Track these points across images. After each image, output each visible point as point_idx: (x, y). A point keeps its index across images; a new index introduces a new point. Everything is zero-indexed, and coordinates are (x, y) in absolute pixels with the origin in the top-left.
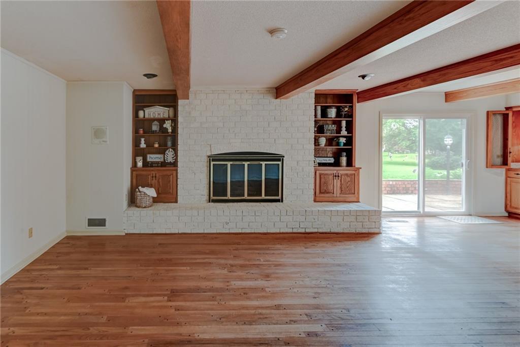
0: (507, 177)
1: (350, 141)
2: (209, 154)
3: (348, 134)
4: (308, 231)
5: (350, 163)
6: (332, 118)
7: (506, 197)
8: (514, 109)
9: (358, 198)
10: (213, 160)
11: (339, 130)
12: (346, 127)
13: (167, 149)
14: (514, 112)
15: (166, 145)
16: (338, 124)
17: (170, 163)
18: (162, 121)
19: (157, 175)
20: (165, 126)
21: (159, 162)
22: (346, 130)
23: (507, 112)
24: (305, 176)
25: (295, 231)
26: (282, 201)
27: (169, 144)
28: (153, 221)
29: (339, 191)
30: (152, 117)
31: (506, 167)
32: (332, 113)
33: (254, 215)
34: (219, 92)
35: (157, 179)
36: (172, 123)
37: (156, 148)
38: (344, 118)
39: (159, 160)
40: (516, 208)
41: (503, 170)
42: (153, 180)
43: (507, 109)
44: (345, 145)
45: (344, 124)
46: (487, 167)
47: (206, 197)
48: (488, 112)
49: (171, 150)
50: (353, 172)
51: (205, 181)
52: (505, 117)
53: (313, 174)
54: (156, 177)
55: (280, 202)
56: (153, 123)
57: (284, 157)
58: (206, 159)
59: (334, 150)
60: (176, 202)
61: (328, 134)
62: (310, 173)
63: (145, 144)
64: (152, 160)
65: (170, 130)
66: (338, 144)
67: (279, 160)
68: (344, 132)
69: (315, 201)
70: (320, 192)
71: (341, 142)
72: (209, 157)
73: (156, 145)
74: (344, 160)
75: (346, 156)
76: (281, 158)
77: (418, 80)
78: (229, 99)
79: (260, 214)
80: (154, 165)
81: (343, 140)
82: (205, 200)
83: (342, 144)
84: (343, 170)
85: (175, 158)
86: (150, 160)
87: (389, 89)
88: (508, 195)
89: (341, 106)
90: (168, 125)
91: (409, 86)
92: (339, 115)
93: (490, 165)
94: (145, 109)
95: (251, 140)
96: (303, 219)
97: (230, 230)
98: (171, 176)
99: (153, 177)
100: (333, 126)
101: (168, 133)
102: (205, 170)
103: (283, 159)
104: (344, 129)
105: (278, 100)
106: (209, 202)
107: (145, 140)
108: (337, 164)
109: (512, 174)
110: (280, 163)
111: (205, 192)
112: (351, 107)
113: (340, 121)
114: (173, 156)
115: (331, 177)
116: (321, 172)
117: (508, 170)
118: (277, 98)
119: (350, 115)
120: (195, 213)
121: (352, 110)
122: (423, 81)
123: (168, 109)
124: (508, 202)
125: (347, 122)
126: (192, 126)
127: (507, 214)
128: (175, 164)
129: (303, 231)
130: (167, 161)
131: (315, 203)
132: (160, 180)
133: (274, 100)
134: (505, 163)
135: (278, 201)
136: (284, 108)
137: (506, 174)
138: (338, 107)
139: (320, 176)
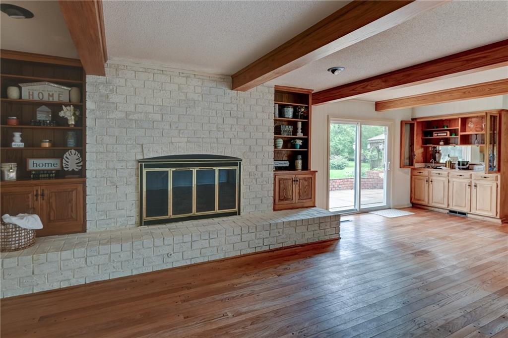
0: (412, 175)
1: (306, 143)
2: (140, 157)
3: (304, 136)
4: (272, 247)
5: (305, 166)
6: (289, 118)
7: (411, 191)
8: (418, 120)
9: (314, 202)
10: (146, 166)
11: (295, 132)
12: (301, 129)
13: (67, 150)
14: (418, 122)
15: (65, 144)
16: (294, 124)
17: (73, 172)
18: (56, 107)
19: (46, 192)
20: (61, 114)
21: (51, 170)
22: (302, 132)
23: (413, 122)
24: (265, 183)
25: (258, 250)
26: (239, 214)
27: (71, 142)
28: (33, 273)
29: (297, 197)
30: (36, 98)
31: (412, 167)
32: (289, 113)
33: (208, 238)
34: (156, 71)
35: (45, 198)
36: (75, 110)
37: (46, 149)
38: (301, 119)
39: (53, 168)
41: (408, 170)
42: (37, 200)
43: (413, 119)
44: (301, 147)
45: (300, 125)
46: (400, 167)
47: (135, 219)
48: (402, 122)
49: (73, 151)
50: (311, 176)
51: (133, 198)
52: (412, 126)
53: (273, 179)
54: (43, 195)
55: (236, 215)
56: (38, 109)
57: (241, 160)
58: (132, 165)
59: (289, 152)
60: (84, 230)
61: (285, 136)
62: (270, 179)
63: (22, 141)
64: (38, 168)
65: (72, 122)
66: (294, 146)
67: (236, 165)
68: (300, 134)
69: (274, 210)
70: (280, 200)
71: (297, 144)
72: (139, 162)
73: (47, 145)
74: (299, 163)
75: (302, 159)
76: (239, 162)
77: (379, 81)
78: (170, 83)
79: (216, 236)
80: (40, 176)
81: (299, 142)
82: (134, 222)
83: (298, 147)
84: (299, 174)
85: (81, 164)
86: (35, 168)
87: (346, 90)
88: (413, 190)
89: (297, 106)
90: (68, 113)
91: (369, 87)
92: (295, 115)
93: (402, 166)
94: (20, 85)
95: (201, 140)
96: (266, 234)
97: (174, 264)
98: (74, 192)
99: (37, 195)
100: (290, 127)
101: (69, 125)
102: (134, 180)
103: (240, 163)
104: (300, 130)
105: (234, 92)
106: (141, 225)
107: (21, 136)
108: (292, 167)
109: (416, 173)
110: (237, 168)
111: (134, 212)
112: (307, 108)
113: (296, 122)
114: (78, 161)
115: (290, 182)
116: (281, 177)
117: (413, 170)
118: (232, 89)
119: (306, 116)
120: (116, 247)
121: (308, 111)
122: (385, 81)
123: (70, 89)
124: (413, 195)
125: (303, 123)
126: (111, 117)
127: (411, 205)
128: (81, 173)
129: (267, 248)
130: (66, 169)
131: (275, 212)
132: (53, 200)
133: (229, 91)
134: (411, 163)
135: (234, 214)
136: (242, 102)
137: (411, 172)
138: (295, 108)
139: (280, 181)
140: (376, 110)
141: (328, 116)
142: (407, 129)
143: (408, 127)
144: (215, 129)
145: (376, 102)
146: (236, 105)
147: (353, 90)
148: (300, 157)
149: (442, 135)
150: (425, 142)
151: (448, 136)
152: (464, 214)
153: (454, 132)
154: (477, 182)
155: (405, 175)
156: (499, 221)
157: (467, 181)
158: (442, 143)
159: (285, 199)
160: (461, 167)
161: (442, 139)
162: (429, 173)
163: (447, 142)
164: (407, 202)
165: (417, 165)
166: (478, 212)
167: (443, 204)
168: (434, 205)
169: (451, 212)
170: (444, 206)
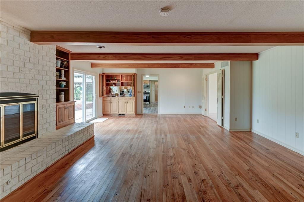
0: (103, 101)
1: (68, 84)
3: (66, 79)
4: (70, 151)
6: (58, 67)
8: (106, 74)
9: (75, 120)
11: (61, 76)
12: (64, 75)
16: (60, 71)
22: (64, 77)
23: (103, 75)
24: (51, 111)
25: (63, 155)
26: (37, 137)
29: (67, 118)
31: (103, 96)
32: (59, 63)
38: (64, 68)
40: (107, 112)
41: (102, 98)
43: (103, 73)
44: (65, 86)
45: (63, 72)
46: (100, 97)
48: (100, 74)
52: (103, 76)
53: (56, 108)
57: (38, 96)
62: (54, 108)
66: (60, 86)
67: (35, 100)
68: (64, 78)
69: (57, 129)
70: (59, 121)
71: (62, 85)
74: (62, 97)
76: (37, 98)
81: (64, 84)
83: (63, 86)
84: (69, 104)
88: (104, 108)
92: (61, 67)
95: (6, 80)
96: (67, 143)
100: (58, 73)
103: (38, 98)
104: (63, 76)
109: (105, 99)
110: (35, 102)
112: (68, 62)
113: (62, 70)
115: (64, 109)
116: (59, 106)
117: (103, 98)
119: (68, 67)
121: (69, 64)
124: (104, 111)
125: (65, 71)
129: (67, 153)
131: (58, 131)
133: (29, 42)
134: (103, 95)
135: (34, 138)
136: (37, 53)
137: (103, 99)
138: (62, 60)
139: (58, 109)
140: (91, 67)
141: (73, 68)
142: (101, 78)
144: (18, 71)
145: (92, 63)
146: (33, 54)
147: (98, 57)
148: (63, 93)
149: (114, 82)
150: (107, 85)
151: (116, 82)
152: (124, 115)
153: (118, 80)
154: (128, 101)
155: (100, 100)
156: (135, 115)
157: (125, 101)
158: (114, 85)
159: (62, 120)
160: (121, 95)
161: (114, 83)
162: (111, 98)
163: (115, 85)
164: (101, 114)
165: (105, 95)
166: (129, 113)
168: (113, 113)
169: (119, 115)
170: (117, 113)
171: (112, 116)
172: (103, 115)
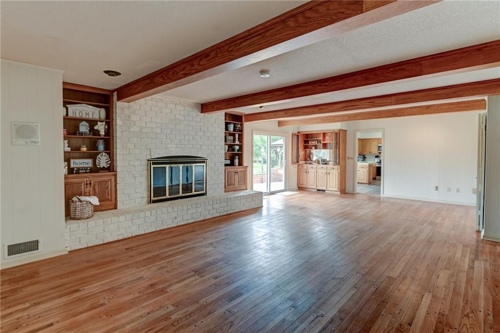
0: (298, 169)
1: (241, 147)
2: (149, 158)
3: (239, 143)
5: (240, 164)
6: (231, 131)
7: (298, 179)
8: (301, 133)
9: (247, 187)
10: (154, 164)
11: (234, 140)
13: (100, 153)
14: (301, 135)
15: (96, 148)
16: (234, 135)
17: (104, 169)
18: (92, 123)
19: (92, 182)
20: (96, 128)
21: (87, 168)
23: (298, 134)
24: (220, 174)
25: (222, 214)
26: (206, 195)
27: (101, 147)
29: (237, 184)
30: (78, 116)
32: (231, 127)
35: (92, 186)
36: (105, 125)
37: (84, 152)
38: (238, 132)
39: (87, 166)
40: (302, 185)
41: (296, 166)
42: (87, 187)
43: (298, 132)
44: (238, 151)
45: (237, 136)
47: (146, 200)
48: (292, 134)
49: (104, 154)
50: (244, 169)
51: (145, 185)
52: (298, 136)
53: (224, 172)
54: (90, 184)
56: (81, 124)
58: (145, 163)
59: (230, 155)
60: (116, 208)
61: (229, 143)
62: (222, 171)
63: (69, 147)
64: (77, 166)
65: (102, 133)
66: (233, 150)
67: (204, 162)
68: (237, 142)
69: (225, 192)
70: (228, 185)
72: (149, 160)
73: (84, 149)
74: (237, 161)
75: (239, 159)
76: (206, 160)
77: (282, 113)
79: (199, 206)
80: (80, 171)
81: (237, 148)
82: (145, 202)
83: (236, 150)
84: (236, 168)
85: (109, 162)
86: (75, 166)
89: (235, 123)
90: (101, 127)
91: (277, 115)
92: (234, 130)
93: (293, 163)
94: (67, 106)
97: (179, 223)
98: (110, 181)
99: (87, 184)
100: (231, 137)
101: (100, 135)
102: (145, 173)
104: (237, 139)
105: (202, 115)
106: (150, 203)
107: (68, 143)
108: (232, 164)
109: (300, 167)
110: (205, 164)
111: (145, 194)
112: (241, 125)
113: (235, 134)
114: (107, 161)
115: (233, 173)
116: (229, 170)
117: (299, 165)
118: (202, 112)
119: (241, 130)
120: (148, 213)
121: (242, 127)
122: (286, 113)
123: (99, 109)
124: (299, 182)
125: (239, 134)
126: (132, 130)
128: (111, 168)
129: (225, 213)
130: (99, 167)
131: (226, 193)
132: (96, 187)
133: (200, 114)
134: (298, 162)
135: (203, 194)
137: (298, 167)
138: (234, 124)
139: (228, 173)
140: (279, 126)
141: (252, 129)
142: (295, 138)
143: (296, 137)
145: (279, 121)
148: (237, 157)
149: (314, 143)
150: (306, 147)
151: (317, 144)
152: (324, 191)
153: (319, 141)
154: (330, 171)
155: (294, 169)
156: (339, 193)
157: (325, 171)
158: (313, 148)
159: (231, 185)
160: (323, 163)
161: (314, 145)
162: (307, 166)
163: (316, 147)
164: (296, 187)
165: (301, 162)
166: (330, 189)
167: (314, 186)
168: (309, 187)
169: (318, 190)
170: (315, 187)
171: (308, 191)
172: (298, 188)
